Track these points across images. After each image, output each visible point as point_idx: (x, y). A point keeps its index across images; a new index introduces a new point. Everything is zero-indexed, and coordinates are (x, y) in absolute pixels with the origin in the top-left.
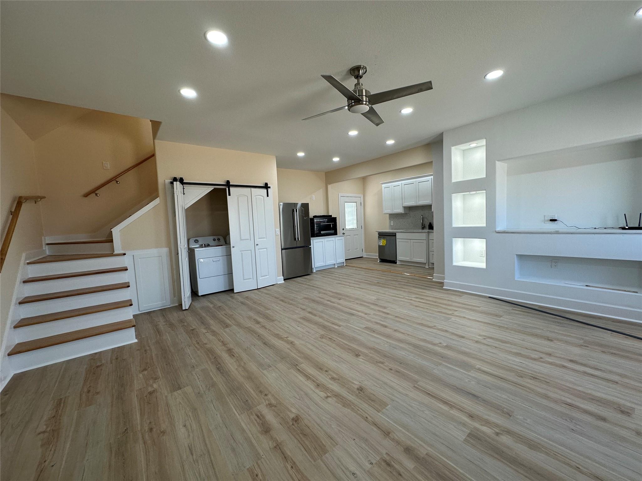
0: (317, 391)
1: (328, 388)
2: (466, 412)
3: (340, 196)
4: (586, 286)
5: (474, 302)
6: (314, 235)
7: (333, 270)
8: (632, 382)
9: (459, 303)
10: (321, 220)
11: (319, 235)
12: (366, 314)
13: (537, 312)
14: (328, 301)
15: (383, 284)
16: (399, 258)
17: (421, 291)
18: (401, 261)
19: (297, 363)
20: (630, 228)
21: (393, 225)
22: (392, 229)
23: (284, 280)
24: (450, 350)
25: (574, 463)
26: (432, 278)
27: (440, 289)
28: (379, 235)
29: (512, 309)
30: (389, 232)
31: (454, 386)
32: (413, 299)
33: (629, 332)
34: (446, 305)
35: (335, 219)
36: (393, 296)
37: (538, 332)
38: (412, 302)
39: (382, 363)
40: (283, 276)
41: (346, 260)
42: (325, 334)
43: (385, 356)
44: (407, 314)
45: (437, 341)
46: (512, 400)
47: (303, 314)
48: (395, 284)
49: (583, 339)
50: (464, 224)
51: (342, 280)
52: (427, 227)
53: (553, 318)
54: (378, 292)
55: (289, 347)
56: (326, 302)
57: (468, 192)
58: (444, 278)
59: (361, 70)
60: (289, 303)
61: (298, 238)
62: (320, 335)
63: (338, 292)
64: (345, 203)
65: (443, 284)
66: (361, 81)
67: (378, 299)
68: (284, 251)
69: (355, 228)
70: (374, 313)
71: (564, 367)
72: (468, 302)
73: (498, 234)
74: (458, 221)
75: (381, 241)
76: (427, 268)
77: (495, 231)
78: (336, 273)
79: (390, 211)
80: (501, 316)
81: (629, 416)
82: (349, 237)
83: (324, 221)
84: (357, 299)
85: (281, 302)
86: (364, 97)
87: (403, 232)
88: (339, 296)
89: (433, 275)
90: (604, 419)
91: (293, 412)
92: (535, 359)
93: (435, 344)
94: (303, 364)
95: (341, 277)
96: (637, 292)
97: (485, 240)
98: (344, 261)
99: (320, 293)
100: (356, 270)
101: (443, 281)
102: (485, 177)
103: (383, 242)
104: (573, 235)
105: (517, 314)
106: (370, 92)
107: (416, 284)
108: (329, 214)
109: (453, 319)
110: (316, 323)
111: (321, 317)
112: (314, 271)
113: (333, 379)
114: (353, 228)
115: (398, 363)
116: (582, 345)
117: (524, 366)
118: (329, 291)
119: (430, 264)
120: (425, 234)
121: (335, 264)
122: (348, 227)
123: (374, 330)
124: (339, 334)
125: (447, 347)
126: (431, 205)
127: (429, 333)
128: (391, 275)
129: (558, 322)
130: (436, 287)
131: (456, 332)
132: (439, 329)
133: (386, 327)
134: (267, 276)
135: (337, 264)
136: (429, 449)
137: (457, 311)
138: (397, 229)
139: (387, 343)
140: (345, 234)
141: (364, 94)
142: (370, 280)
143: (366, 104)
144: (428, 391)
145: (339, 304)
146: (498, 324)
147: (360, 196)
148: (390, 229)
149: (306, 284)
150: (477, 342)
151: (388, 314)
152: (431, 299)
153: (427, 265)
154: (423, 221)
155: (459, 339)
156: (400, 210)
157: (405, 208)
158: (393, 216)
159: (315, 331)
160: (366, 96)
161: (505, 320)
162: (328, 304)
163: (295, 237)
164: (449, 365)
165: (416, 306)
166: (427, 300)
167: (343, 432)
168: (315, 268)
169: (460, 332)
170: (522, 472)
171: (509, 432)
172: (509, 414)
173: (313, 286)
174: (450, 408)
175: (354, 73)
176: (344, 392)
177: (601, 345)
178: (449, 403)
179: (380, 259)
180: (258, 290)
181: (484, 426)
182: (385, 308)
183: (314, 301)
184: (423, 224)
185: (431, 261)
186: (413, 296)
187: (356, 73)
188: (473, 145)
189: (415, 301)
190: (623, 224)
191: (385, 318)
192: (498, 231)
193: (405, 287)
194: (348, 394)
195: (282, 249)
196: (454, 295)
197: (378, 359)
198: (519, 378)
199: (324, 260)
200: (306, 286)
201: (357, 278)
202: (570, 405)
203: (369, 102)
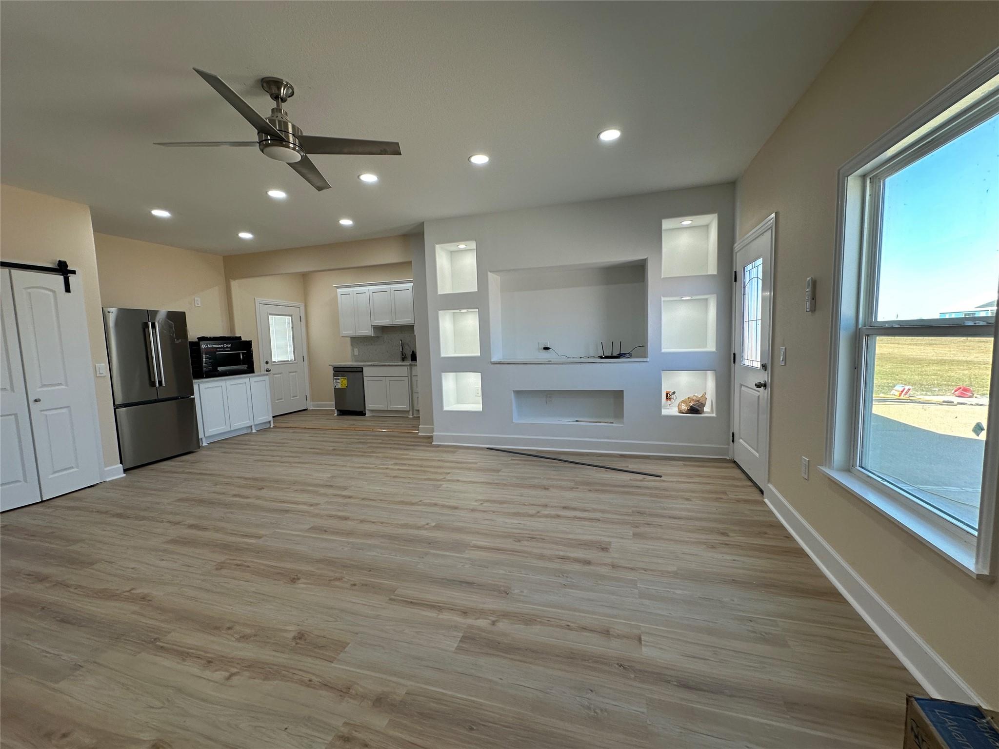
0: (208, 674)
1: (232, 658)
2: (458, 610)
3: (257, 304)
4: (577, 421)
5: (470, 457)
6: (200, 374)
7: (247, 438)
8: (609, 516)
9: (452, 462)
10: (217, 346)
11: (213, 374)
12: (312, 505)
13: (535, 459)
14: (235, 496)
15: (342, 450)
16: (369, 406)
17: (401, 452)
18: (372, 411)
19: (156, 636)
20: (607, 357)
21: (357, 354)
22: (357, 361)
23: (125, 471)
24: (439, 530)
25: (564, 622)
26: (418, 432)
27: (428, 446)
28: (335, 371)
29: (512, 459)
30: (352, 365)
31: (443, 579)
32: (390, 467)
33: (609, 464)
34: (434, 467)
35: (248, 345)
36: (359, 467)
37: (536, 482)
38: (388, 471)
39: (339, 579)
40: (121, 463)
41: (273, 417)
42: (227, 559)
43: (344, 566)
44: (380, 491)
45: (422, 522)
46: (509, 573)
47: (174, 532)
48: (362, 448)
49: (574, 481)
50: (455, 352)
51: (265, 453)
52: (410, 358)
53: (548, 462)
54: (334, 465)
55: (135, 608)
56: (231, 499)
57: (458, 309)
58: (432, 431)
59: (282, 89)
60: (137, 518)
61: (160, 383)
62: (215, 564)
63: (258, 476)
64: (270, 316)
65: (433, 439)
66: (284, 106)
67: (332, 477)
68: (122, 411)
69: (291, 361)
70: (325, 501)
71: (558, 516)
72: (462, 459)
73: (495, 366)
74: (448, 348)
75: (339, 381)
76: (411, 419)
77: (491, 362)
78: (253, 443)
79: (351, 333)
80: (498, 471)
81: (607, 551)
82: (279, 375)
83: (224, 348)
84: (295, 483)
85: (115, 519)
86: (291, 136)
87: (374, 366)
88: (259, 483)
89: (419, 427)
90: (588, 563)
91: (144, 741)
92: (532, 516)
93: (419, 528)
94: (173, 634)
95: (265, 448)
96: (612, 423)
97: (480, 373)
98: (271, 419)
99: (216, 484)
100: (294, 432)
101: (431, 435)
102: (477, 290)
103: (342, 383)
104: (564, 366)
105: (518, 464)
106: (301, 131)
107: (395, 444)
108: (235, 333)
109: (445, 485)
110: (207, 544)
111: (217, 530)
112: (205, 444)
113: (244, 638)
114: (288, 361)
115: (366, 572)
116: (573, 488)
117: (521, 526)
118: (238, 477)
119: (415, 412)
120: (406, 368)
121: (251, 426)
122: (275, 358)
123: (325, 529)
124: (260, 552)
125: (438, 527)
126: (414, 326)
127: (413, 513)
128: (357, 435)
129: (554, 467)
130: (422, 444)
131: (447, 504)
132: (425, 505)
133: (346, 519)
134: (72, 468)
135: (255, 425)
136: (409, 683)
137: (449, 473)
138: (365, 362)
139: (349, 544)
140: (270, 371)
141: (290, 130)
142: (320, 447)
143: (294, 149)
144: (408, 598)
145: (258, 498)
146: (496, 481)
147: (299, 306)
148: (352, 361)
149: (183, 473)
150: (473, 510)
151: (350, 497)
152: (415, 462)
153: (411, 412)
154: (402, 349)
155: (449, 512)
156: (368, 332)
157: (376, 328)
158: (356, 340)
159: (204, 559)
160: (293, 135)
161: (504, 474)
162: (236, 501)
163: (152, 380)
164: (438, 552)
165: (395, 477)
166: (410, 465)
167: (263, 725)
168: (206, 438)
169: (452, 503)
170: (518, 658)
171: (505, 615)
172: (505, 593)
173: (201, 474)
174: (439, 611)
175: (270, 88)
176: (267, 655)
177: (588, 484)
178: (436, 606)
179: (338, 410)
180: (43, 504)
181: (479, 618)
182: (345, 488)
183: (202, 502)
184: (404, 354)
185: (416, 408)
186: (390, 463)
187: (274, 90)
188: (462, 246)
189: (392, 469)
190: (601, 354)
191: (345, 505)
192: (494, 362)
193: (379, 450)
194: (274, 653)
195: (116, 407)
196: (446, 452)
197: (331, 574)
198: (517, 543)
199: (228, 421)
200: (184, 476)
201: (295, 446)
202: (563, 558)
203: (301, 146)
